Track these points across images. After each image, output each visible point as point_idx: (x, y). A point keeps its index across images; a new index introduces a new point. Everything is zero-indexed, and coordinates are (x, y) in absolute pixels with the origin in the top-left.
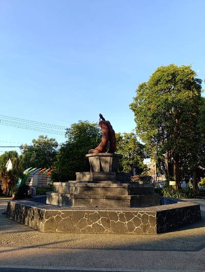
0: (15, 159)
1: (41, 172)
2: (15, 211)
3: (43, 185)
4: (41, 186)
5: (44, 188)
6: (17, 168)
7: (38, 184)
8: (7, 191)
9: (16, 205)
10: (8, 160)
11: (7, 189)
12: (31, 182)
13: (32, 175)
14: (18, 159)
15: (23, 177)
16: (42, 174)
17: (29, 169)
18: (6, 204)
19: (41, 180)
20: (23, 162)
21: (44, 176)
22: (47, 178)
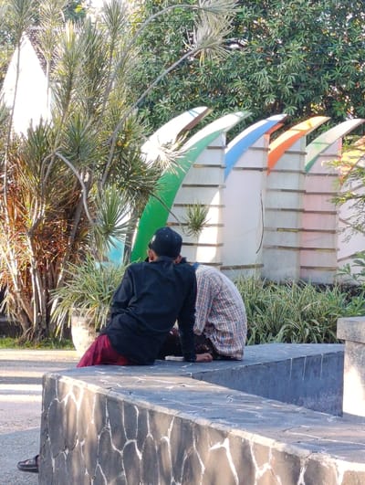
0: (69, 30)
1: (285, 150)
2: (99, 452)
3: (311, 259)
4: (287, 268)
5: (321, 287)
6: (91, 110)
7: (266, 248)
8: (27, 293)
9: (107, 405)
10: (16, 42)
11: (25, 275)
12: (208, 235)
13: (215, 176)
14: (90, 36)
15: (139, 182)
16: (290, 162)
17: (186, 118)
18: (32, 397)
19: (289, 220)
20: (135, 57)
21: (311, 184)
22: (337, 198)
